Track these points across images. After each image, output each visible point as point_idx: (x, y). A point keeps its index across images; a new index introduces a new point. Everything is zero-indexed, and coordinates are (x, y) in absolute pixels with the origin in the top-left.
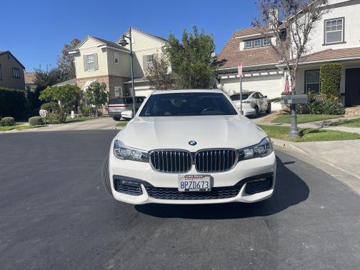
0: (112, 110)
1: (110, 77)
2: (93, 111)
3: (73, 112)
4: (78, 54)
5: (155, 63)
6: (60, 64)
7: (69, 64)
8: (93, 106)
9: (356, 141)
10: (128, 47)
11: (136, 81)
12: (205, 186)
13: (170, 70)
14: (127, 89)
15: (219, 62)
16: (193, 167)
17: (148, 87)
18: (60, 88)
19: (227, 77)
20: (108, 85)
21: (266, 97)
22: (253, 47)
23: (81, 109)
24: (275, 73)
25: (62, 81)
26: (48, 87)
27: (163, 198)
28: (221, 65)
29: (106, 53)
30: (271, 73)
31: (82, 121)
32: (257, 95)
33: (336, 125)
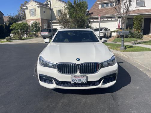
0: (43, 34)
1: (42, 19)
2: (34, 35)
3: (25, 35)
4: (27, 8)
5: (62, 13)
6: (19, 13)
7: (23, 13)
8: (34, 32)
9: (149, 52)
10: (49, 6)
11: (53, 21)
12: (84, 81)
13: (68, 17)
14: (49, 25)
15: (90, 14)
16: (78, 71)
17: (58, 24)
18: (19, 24)
19: (93, 21)
20: (40, 23)
21: (110, 30)
22: (105, 7)
23: (29, 33)
24: (114, 19)
25: (20, 21)
26: (14, 23)
27: (64, 86)
28: (91, 15)
29: (39, 8)
30: (112, 19)
31: (29, 39)
32: (106, 29)
33: (140, 44)
